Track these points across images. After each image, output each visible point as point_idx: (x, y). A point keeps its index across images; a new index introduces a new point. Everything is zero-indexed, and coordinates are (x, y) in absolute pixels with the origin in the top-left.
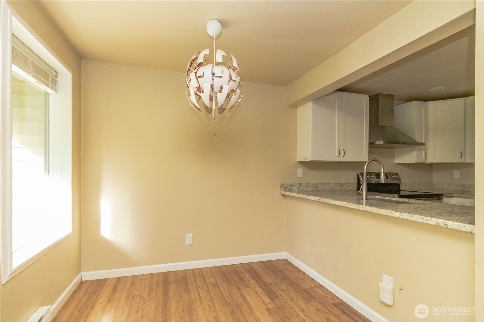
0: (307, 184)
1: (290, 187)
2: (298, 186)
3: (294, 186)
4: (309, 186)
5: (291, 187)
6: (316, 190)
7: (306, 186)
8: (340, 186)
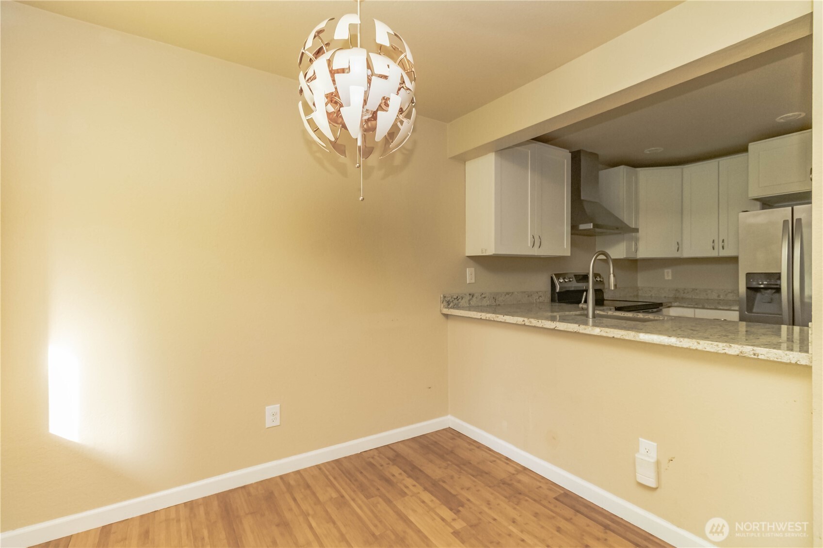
0: (482, 294)
1: (455, 301)
2: (468, 298)
3: (462, 298)
4: (485, 297)
5: (458, 300)
6: (495, 303)
7: (480, 297)
8: (528, 297)
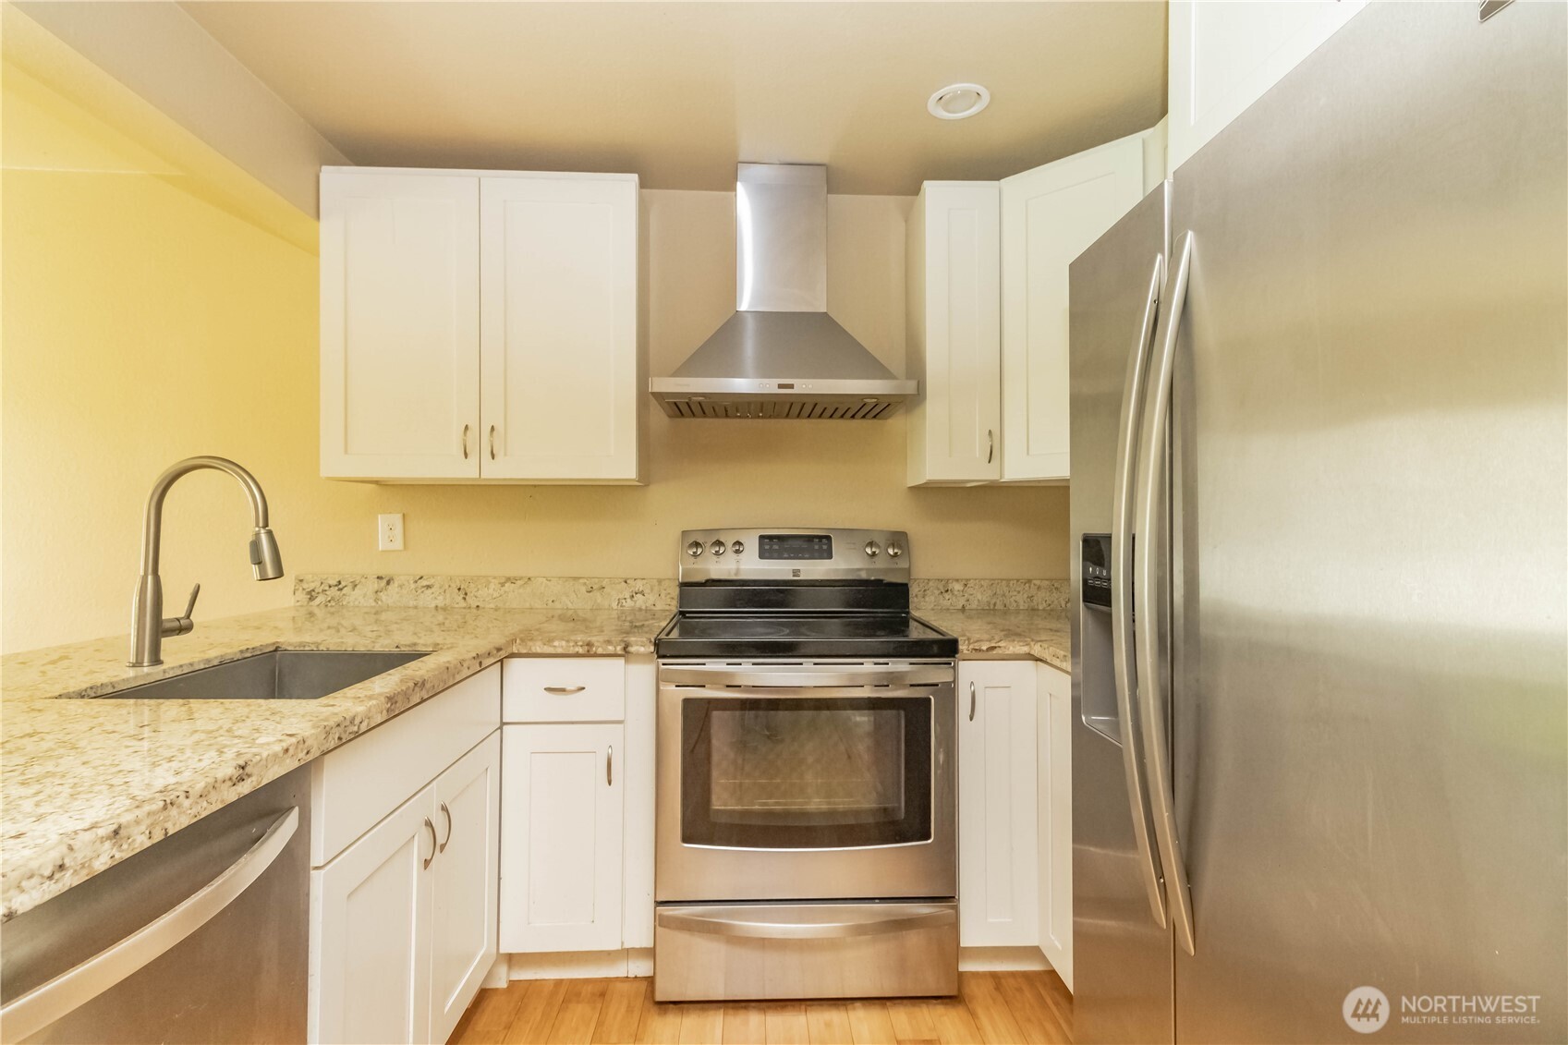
0: (421, 578)
1: (334, 592)
2: (376, 585)
3: (356, 586)
4: (428, 587)
5: (339, 590)
6: (463, 604)
7: (413, 586)
8: (589, 591)
